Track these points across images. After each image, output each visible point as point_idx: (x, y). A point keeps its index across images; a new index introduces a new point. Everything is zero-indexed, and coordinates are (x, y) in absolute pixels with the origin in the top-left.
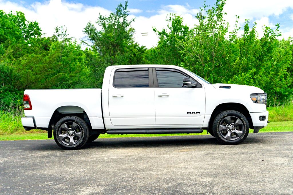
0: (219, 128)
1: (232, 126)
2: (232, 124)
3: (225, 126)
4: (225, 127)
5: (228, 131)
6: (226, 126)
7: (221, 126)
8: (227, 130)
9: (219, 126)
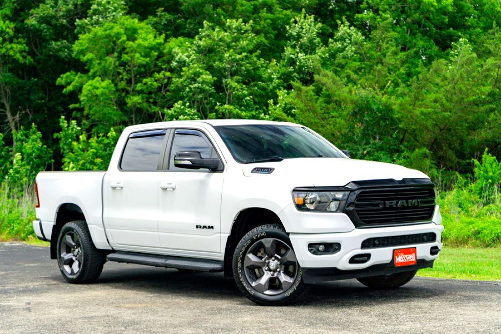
0: (243, 259)
1: (276, 261)
2: (276, 258)
3: (261, 258)
4: (260, 261)
5: (266, 273)
6: (263, 259)
7: (251, 256)
8: (263, 269)
9: (244, 254)
